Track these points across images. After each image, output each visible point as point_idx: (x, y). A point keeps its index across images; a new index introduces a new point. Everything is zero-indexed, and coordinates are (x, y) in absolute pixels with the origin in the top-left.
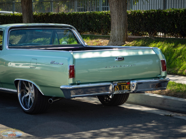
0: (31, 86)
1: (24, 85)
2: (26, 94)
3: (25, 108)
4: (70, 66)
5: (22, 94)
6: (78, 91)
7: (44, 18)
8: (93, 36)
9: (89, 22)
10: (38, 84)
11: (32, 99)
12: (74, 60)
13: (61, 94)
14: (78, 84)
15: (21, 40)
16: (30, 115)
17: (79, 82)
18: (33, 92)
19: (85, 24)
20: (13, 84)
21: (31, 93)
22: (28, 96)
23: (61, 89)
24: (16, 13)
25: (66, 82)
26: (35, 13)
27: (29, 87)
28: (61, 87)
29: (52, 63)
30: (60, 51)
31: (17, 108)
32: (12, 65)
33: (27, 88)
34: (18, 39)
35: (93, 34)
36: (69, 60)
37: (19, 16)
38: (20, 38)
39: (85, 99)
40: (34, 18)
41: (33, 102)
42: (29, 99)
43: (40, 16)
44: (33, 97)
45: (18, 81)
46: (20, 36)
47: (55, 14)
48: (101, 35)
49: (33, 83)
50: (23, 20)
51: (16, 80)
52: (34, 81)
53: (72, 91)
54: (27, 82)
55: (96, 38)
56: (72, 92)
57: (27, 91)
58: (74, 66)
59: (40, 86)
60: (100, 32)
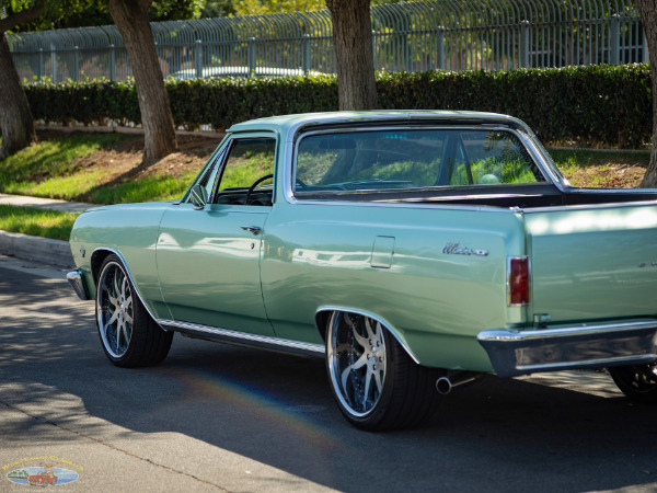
0: (375, 333)
1: (350, 329)
2: (357, 358)
3: (354, 408)
4: (513, 262)
5: (343, 361)
6: (540, 349)
7: (411, 91)
8: (587, 154)
9: (574, 102)
10: (397, 327)
11: (378, 378)
12: (528, 240)
13: (483, 360)
14: (543, 325)
15: (332, 168)
16: (371, 436)
17: (543, 318)
18: (381, 351)
19: (561, 110)
20: (310, 326)
21: (373, 357)
22: (364, 369)
23: (482, 343)
24: (314, 75)
25: (498, 320)
26: (381, 75)
27: (366, 336)
28: (482, 336)
29: (447, 250)
30: (477, 208)
31: (323, 408)
32: (306, 257)
33: (361, 340)
34: (321, 165)
35: (590, 146)
36: (508, 239)
37: (325, 84)
38: (329, 163)
39: (565, 380)
40: (379, 91)
41: (380, 388)
42: (368, 377)
43: (400, 86)
44: (382, 372)
45: (328, 313)
46: (328, 155)
47: (451, 77)
48: (616, 149)
49: (381, 320)
50: (341, 98)
51: (319, 309)
52: (384, 315)
53: (521, 350)
54: (359, 320)
55: (599, 159)
56: (521, 354)
57: (362, 350)
58: (526, 261)
59: (407, 331)
60: (611, 140)
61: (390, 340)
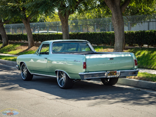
0: (64, 74)
1: (60, 73)
2: (61, 78)
5: (59, 78)
6: (88, 76)
7: (75, 36)
8: (105, 47)
9: (103, 38)
10: (67, 73)
12: (86, 59)
13: (79, 77)
14: (88, 72)
15: (61, 49)
17: (88, 71)
18: (65, 77)
19: (101, 39)
20: (54, 73)
21: (64, 77)
22: (63, 79)
23: (79, 75)
26: (70, 33)
28: (79, 74)
31: (55, 86)
32: (55, 62)
33: (62, 75)
34: (59, 49)
35: (106, 45)
36: (83, 59)
38: (61, 48)
40: (70, 36)
41: (65, 82)
42: (63, 81)
44: (65, 80)
46: (61, 47)
47: (82, 33)
48: (110, 46)
49: (65, 72)
50: (63, 37)
51: (56, 70)
52: (66, 72)
54: (62, 72)
55: (106, 48)
56: (85, 76)
57: (62, 77)
59: (69, 73)
60: (109, 44)
61: (66, 74)
